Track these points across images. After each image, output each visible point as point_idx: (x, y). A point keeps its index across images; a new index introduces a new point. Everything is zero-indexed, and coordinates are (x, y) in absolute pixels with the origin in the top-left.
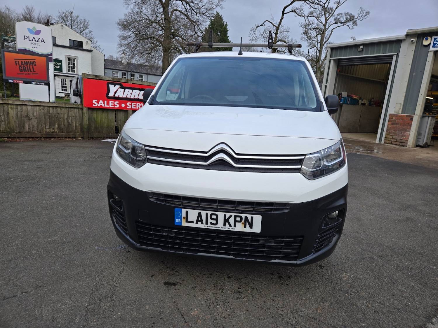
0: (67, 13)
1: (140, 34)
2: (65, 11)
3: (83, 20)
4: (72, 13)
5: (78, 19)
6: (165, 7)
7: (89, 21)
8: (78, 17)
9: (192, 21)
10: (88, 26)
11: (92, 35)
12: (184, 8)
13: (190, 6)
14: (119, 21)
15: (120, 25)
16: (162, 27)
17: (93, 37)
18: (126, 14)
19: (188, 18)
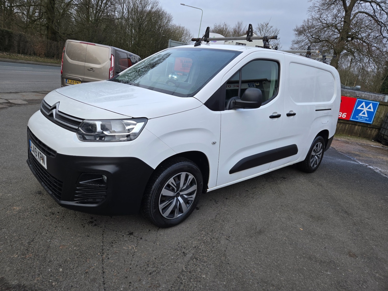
0: (264, 25)
1: (313, 37)
2: (262, 23)
3: (275, 30)
4: (268, 24)
5: (272, 29)
6: (348, 10)
7: (279, 30)
8: (272, 27)
9: (380, 22)
10: (278, 34)
11: (279, 41)
12: (372, 9)
13: (380, 6)
14: (296, 28)
15: (296, 31)
16: (339, 30)
17: (279, 43)
18: (305, 21)
19: (374, 19)
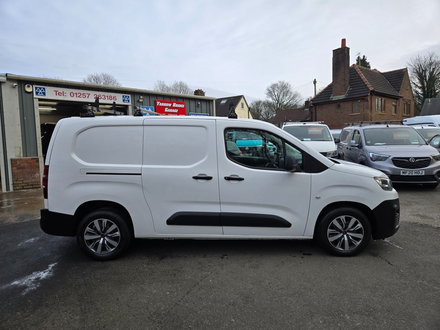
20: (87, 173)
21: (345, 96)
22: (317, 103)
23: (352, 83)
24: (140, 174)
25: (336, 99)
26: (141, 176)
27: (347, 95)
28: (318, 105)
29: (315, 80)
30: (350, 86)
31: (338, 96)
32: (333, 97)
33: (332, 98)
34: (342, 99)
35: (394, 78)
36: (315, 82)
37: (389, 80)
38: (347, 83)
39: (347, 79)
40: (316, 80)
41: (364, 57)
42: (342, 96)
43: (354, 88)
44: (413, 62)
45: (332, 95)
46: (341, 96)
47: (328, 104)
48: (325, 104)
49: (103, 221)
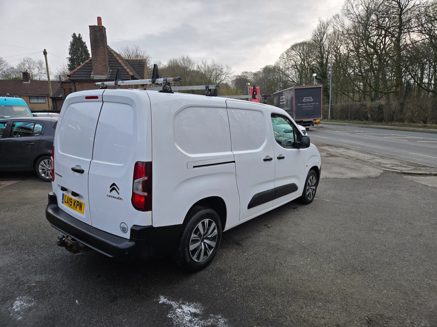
20: (194, 167)
21: (107, 77)
22: (76, 80)
23: (111, 65)
24: (234, 162)
25: (98, 79)
26: (234, 163)
27: (109, 76)
28: (78, 82)
29: (45, 50)
30: (109, 67)
31: (99, 76)
32: (95, 76)
33: (93, 77)
34: (104, 79)
35: (137, 66)
36: (45, 53)
37: (133, 67)
38: (107, 64)
39: (107, 60)
40: (47, 51)
41: (80, 35)
42: (104, 76)
43: (113, 70)
44: (123, 51)
45: (92, 73)
46: (102, 76)
47: (89, 82)
48: (86, 82)
49: (205, 222)
